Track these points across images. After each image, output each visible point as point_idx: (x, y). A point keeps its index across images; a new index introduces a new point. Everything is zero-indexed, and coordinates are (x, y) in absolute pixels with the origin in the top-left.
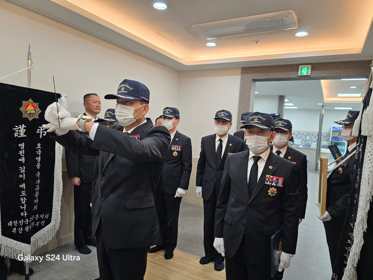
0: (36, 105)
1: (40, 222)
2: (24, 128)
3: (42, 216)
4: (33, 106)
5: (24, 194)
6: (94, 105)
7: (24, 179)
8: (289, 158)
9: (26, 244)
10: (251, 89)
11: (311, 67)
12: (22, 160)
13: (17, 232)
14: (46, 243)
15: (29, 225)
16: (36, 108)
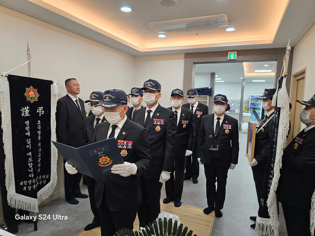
0: (36, 90)
1: (43, 181)
2: (28, 109)
3: (44, 177)
4: (33, 91)
5: (30, 160)
6: (75, 87)
7: (30, 148)
8: (226, 122)
9: (34, 199)
10: (192, 70)
11: (237, 53)
12: (28, 134)
13: (27, 189)
14: (47, 197)
15: (36, 183)
16: (35, 93)
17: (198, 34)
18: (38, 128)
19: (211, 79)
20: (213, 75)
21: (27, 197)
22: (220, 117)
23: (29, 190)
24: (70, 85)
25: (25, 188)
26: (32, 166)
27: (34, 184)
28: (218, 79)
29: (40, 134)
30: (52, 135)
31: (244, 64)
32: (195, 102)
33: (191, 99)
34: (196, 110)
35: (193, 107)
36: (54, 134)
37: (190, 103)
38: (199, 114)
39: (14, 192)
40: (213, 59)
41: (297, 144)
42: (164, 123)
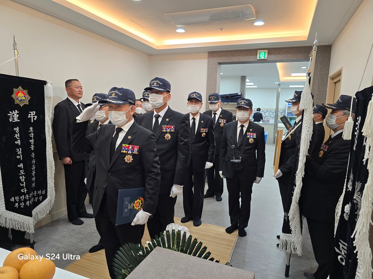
1: (38, 198)
2: (17, 114)
3: (40, 192)
4: (23, 93)
5: (22, 172)
6: (77, 90)
7: (21, 159)
8: (251, 130)
9: (28, 217)
10: (216, 71)
11: (267, 52)
12: (18, 143)
13: (19, 206)
14: (44, 216)
15: (30, 199)
16: (25, 95)
17: (223, 29)
18: (31, 136)
19: (241, 85)
20: (243, 78)
21: (19, 215)
22: (244, 124)
23: (22, 207)
24: (71, 87)
25: (17, 204)
26: (24, 179)
27: (27, 200)
28: (249, 84)
29: (32, 143)
30: (47, 144)
31: (278, 64)
32: (218, 108)
33: (213, 105)
34: (219, 117)
35: (215, 114)
36: (50, 144)
37: (212, 110)
38: (222, 122)
39: (4, 209)
40: (240, 58)
41: (322, 151)
42: (175, 130)
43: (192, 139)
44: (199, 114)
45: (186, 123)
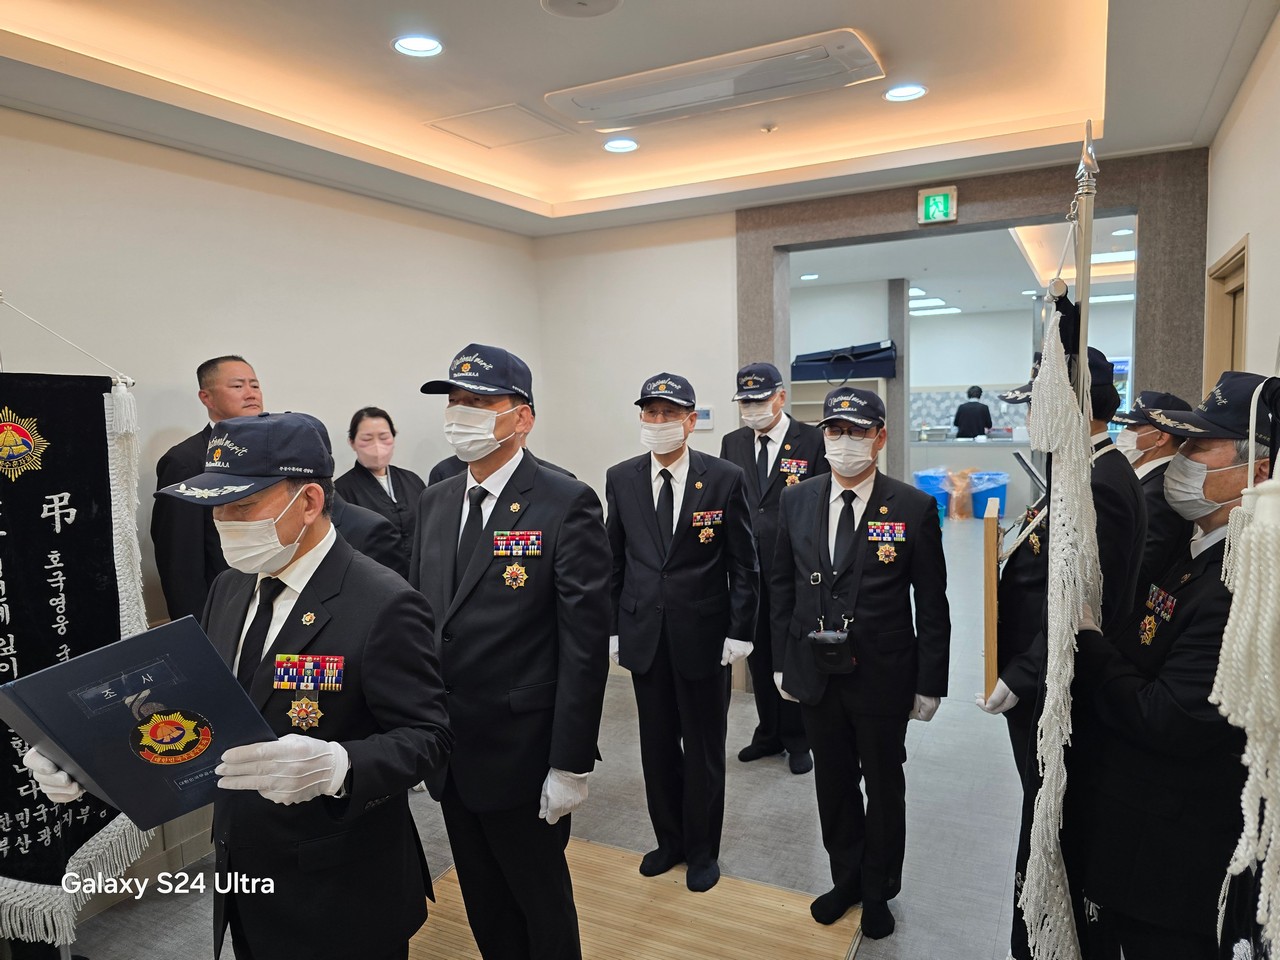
0: (28, 424)
4: (16, 429)
6: (237, 394)
7: (16, 675)
8: (884, 510)
10: (772, 279)
11: (955, 194)
12: (3, 614)
13: (13, 850)
16: (28, 437)
17: (774, 126)
18: (53, 585)
19: (890, 307)
20: (897, 288)
22: (853, 489)
23: (24, 852)
24: (217, 387)
25: (3, 843)
26: (27, 748)
27: (42, 826)
29: (61, 609)
30: (123, 607)
32: (776, 419)
33: (753, 409)
34: (782, 453)
35: (765, 440)
37: (750, 426)
38: (794, 470)
40: (856, 225)
41: (1152, 618)
42: (543, 547)
43: (663, 554)
44: (686, 456)
45: (587, 516)
